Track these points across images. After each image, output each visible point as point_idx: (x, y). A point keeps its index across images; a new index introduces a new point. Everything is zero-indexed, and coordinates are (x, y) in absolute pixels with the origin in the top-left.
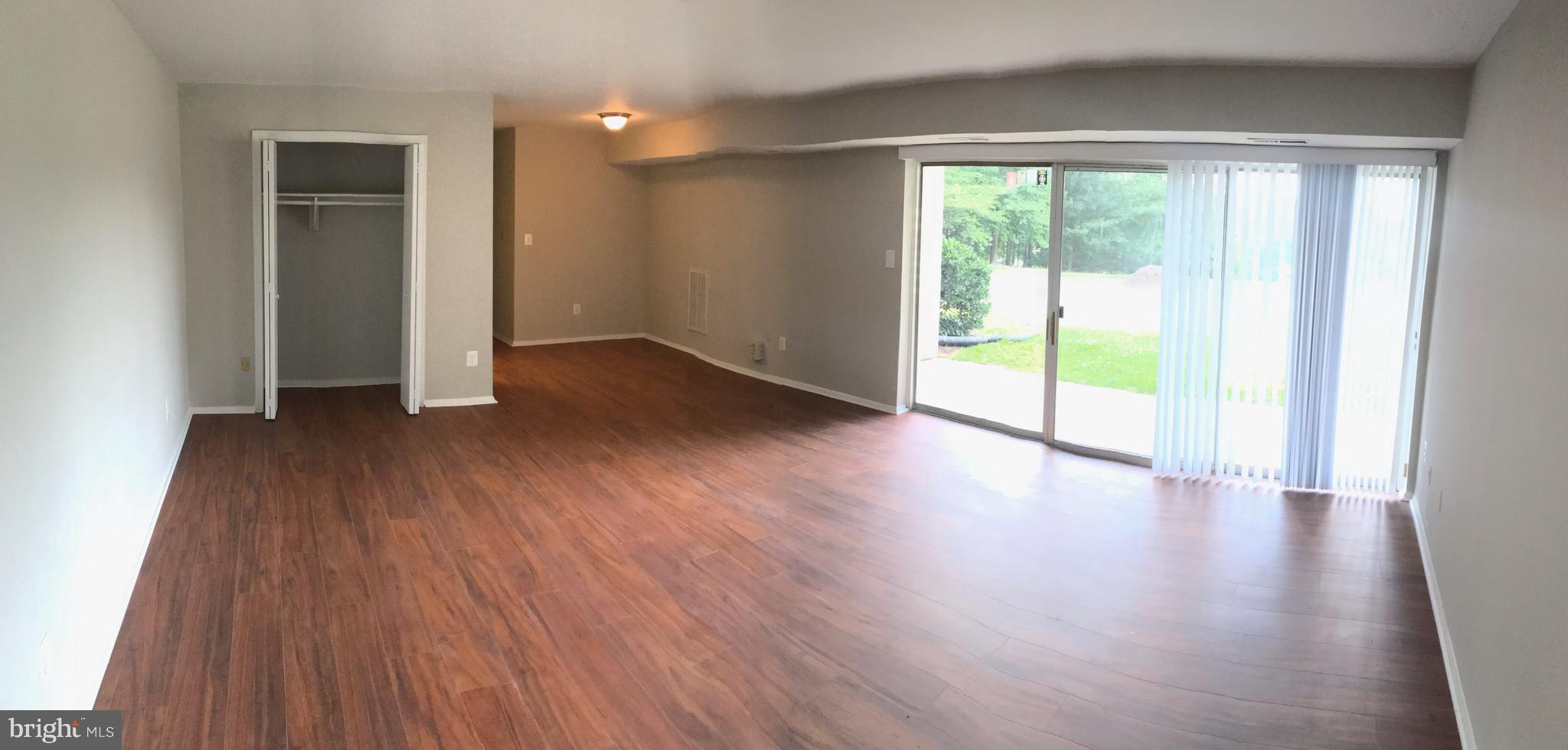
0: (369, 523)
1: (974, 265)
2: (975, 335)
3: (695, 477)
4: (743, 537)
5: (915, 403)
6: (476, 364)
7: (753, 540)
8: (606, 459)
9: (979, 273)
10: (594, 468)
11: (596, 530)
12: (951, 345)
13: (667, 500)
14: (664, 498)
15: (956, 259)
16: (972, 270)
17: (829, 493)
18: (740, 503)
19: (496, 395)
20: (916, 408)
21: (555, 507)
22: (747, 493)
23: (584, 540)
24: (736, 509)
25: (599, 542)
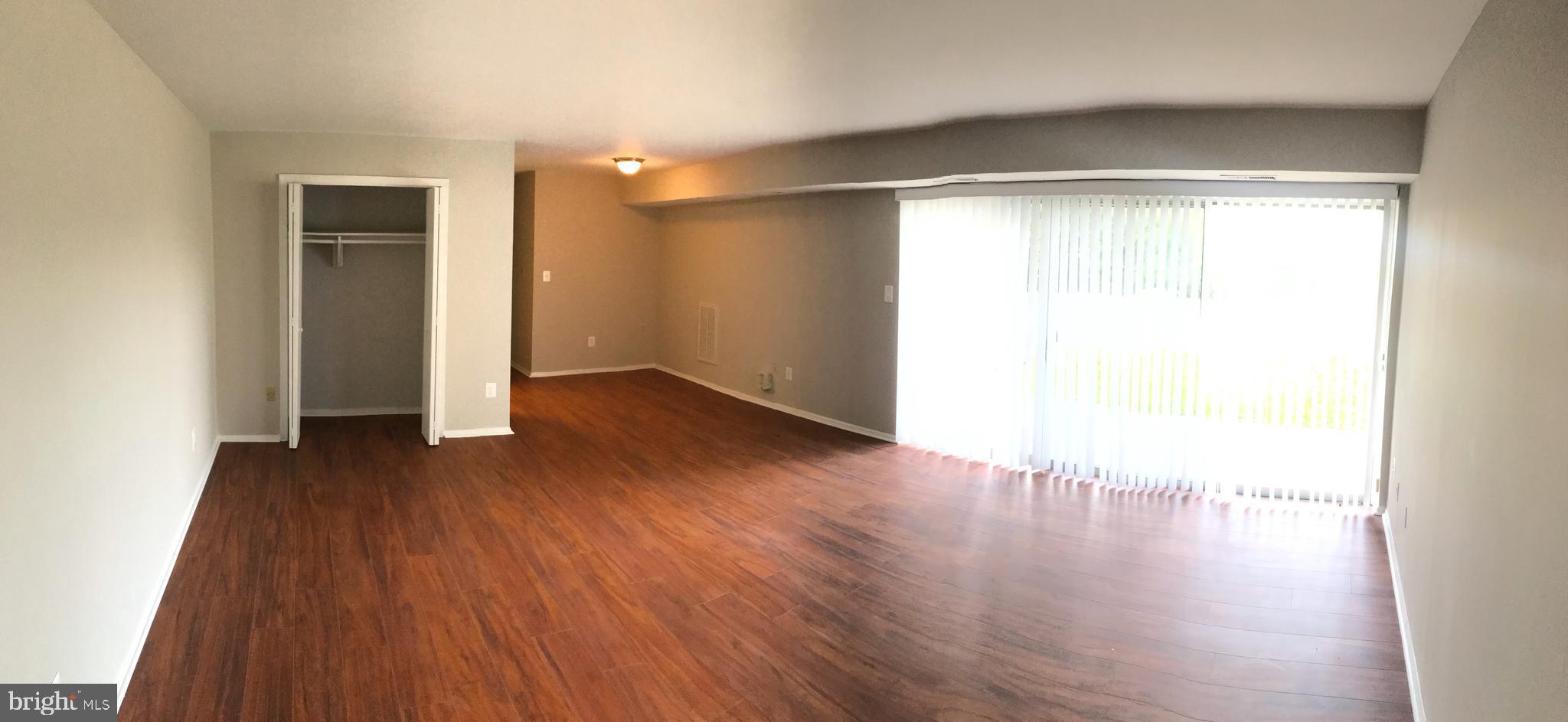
0: (387, 559)
3: (706, 513)
4: (754, 576)
6: (494, 395)
7: (764, 577)
8: (619, 495)
10: (608, 504)
11: (609, 567)
13: (677, 537)
14: (673, 536)
17: (834, 526)
18: (751, 538)
19: (513, 426)
21: (568, 541)
22: (756, 528)
23: (596, 578)
24: (745, 545)
25: (610, 580)
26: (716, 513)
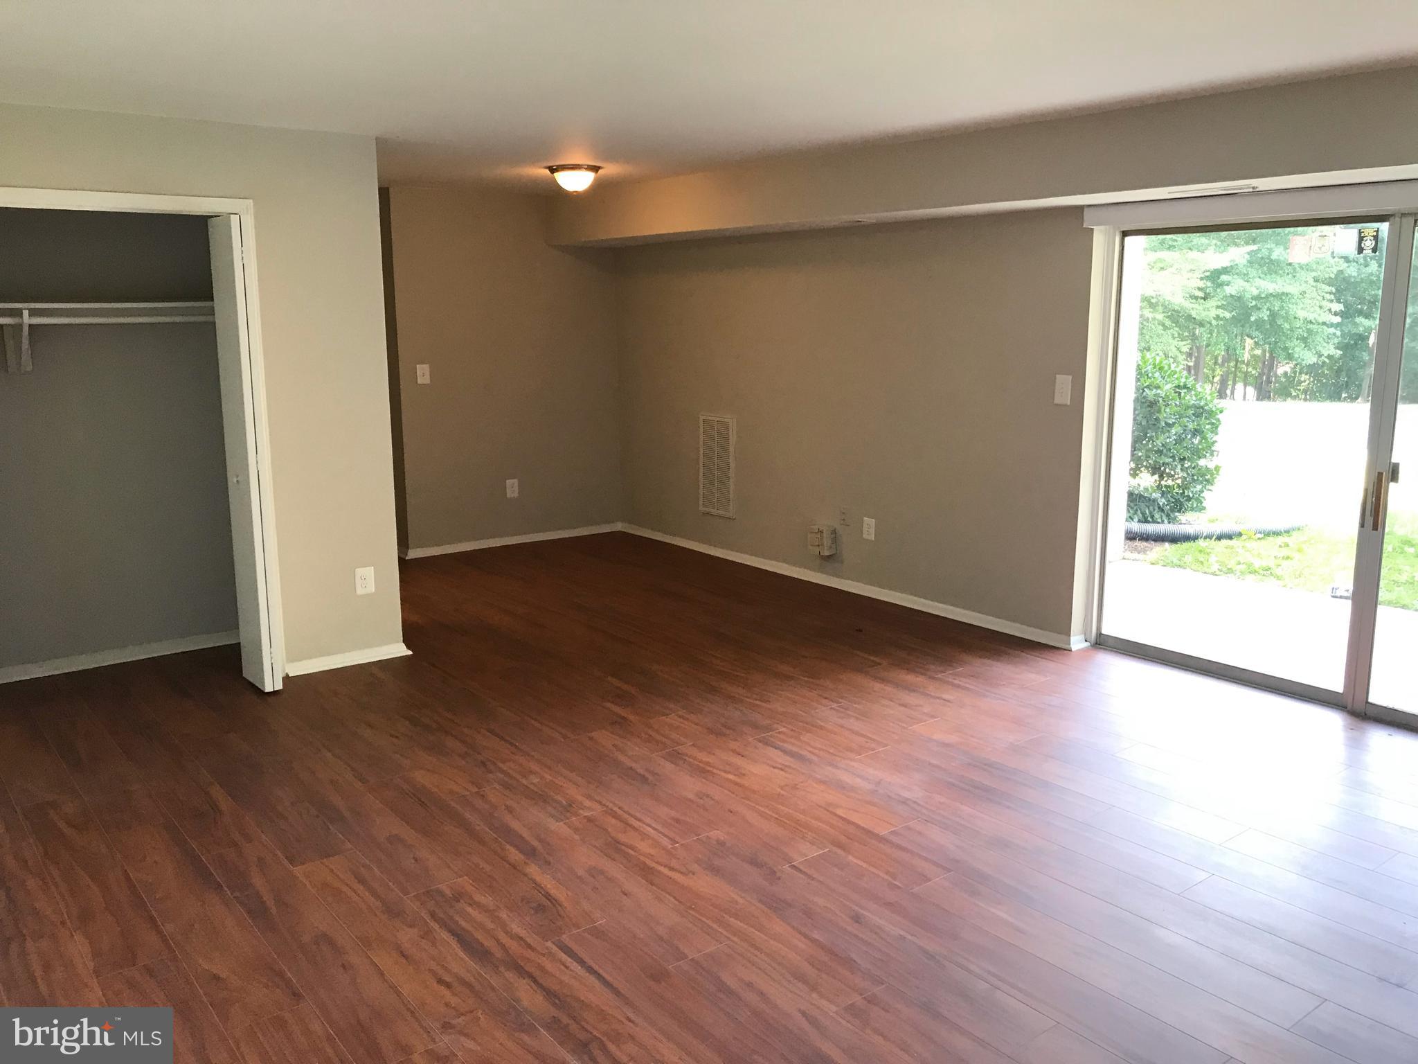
1: (1190, 399)
2: (1188, 522)
3: (766, 743)
4: (863, 829)
5: (1099, 634)
6: (371, 589)
7: (883, 831)
8: (619, 724)
9: (1200, 412)
10: (605, 738)
11: (635, 829)
12: (1145, 538)
13: (731, 777)
15: (1158, 387)
16: (1188, 407)
17: (988, 767)
18: (846, 778)
20: (1102, 643)
21: (559, 803)
22: (853, 763)
23: (619, 846)
24: (841, 787)
25: (643, 846)
26: (784, 741)
